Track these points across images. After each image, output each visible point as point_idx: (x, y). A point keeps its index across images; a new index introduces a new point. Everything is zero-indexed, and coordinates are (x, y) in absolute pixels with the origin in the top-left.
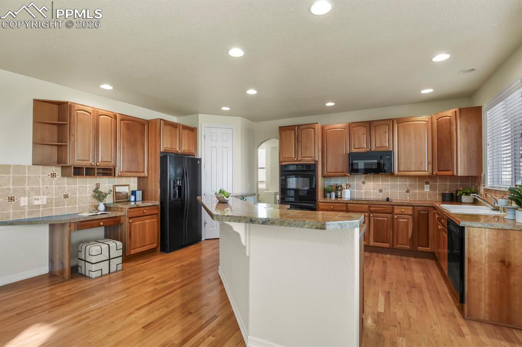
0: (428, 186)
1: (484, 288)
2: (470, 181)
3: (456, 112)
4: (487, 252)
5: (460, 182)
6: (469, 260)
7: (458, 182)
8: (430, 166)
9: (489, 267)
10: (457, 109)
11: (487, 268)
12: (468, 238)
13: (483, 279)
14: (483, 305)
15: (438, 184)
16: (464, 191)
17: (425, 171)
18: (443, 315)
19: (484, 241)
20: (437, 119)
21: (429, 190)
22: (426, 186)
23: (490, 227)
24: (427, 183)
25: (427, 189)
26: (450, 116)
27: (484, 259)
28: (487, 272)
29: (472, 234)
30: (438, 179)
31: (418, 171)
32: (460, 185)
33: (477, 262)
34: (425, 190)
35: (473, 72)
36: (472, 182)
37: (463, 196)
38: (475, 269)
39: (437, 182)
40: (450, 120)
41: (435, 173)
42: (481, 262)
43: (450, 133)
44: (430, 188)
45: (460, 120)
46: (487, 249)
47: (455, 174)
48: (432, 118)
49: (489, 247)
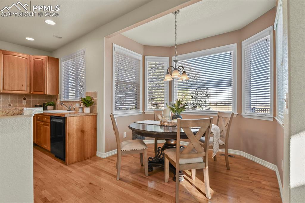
0: (25, 101)
1: (75, 146)
2: (50, 99)
3: (46, 58)
4: (76, 128)
5: (45, 99)
6: (69, 134)
7: (43, 99)
8: (29, 88)
9: (77, 135)
10: (47, 57)
11: (76, 136)
12: (68, 123)
13: (74, 142)
14: (74, 155)
15: (31, 100)
16: (49, 104)
17: (25, 91)
18: (57, 169)
19: (75, 123)
20: (34, 59)
21: (25, 104)
22: (23, 101)
23: (78, 116)
24: (24, 99)
25: (24, 103)
26: (43, 60)
27: (75, 132)
28: (76, 137)
29: (70, 120)
30: (32, 97)
31: (20, 91)
32: (45, 100)
33: (72, 134)
34: (23, 104)
35: (60, 39)
36: (51, 99)
37: (48, 107)
38: (71, 138)
39: (31, 99)
40: (42, 62)
41: (32, 93)
42: (73, 134)
43: (43, 69)
44: (27, 102)
45: (48, 63)
46: (76, 127)
47: (45, 93)
48: (30, 57)
49: (77, 125)
